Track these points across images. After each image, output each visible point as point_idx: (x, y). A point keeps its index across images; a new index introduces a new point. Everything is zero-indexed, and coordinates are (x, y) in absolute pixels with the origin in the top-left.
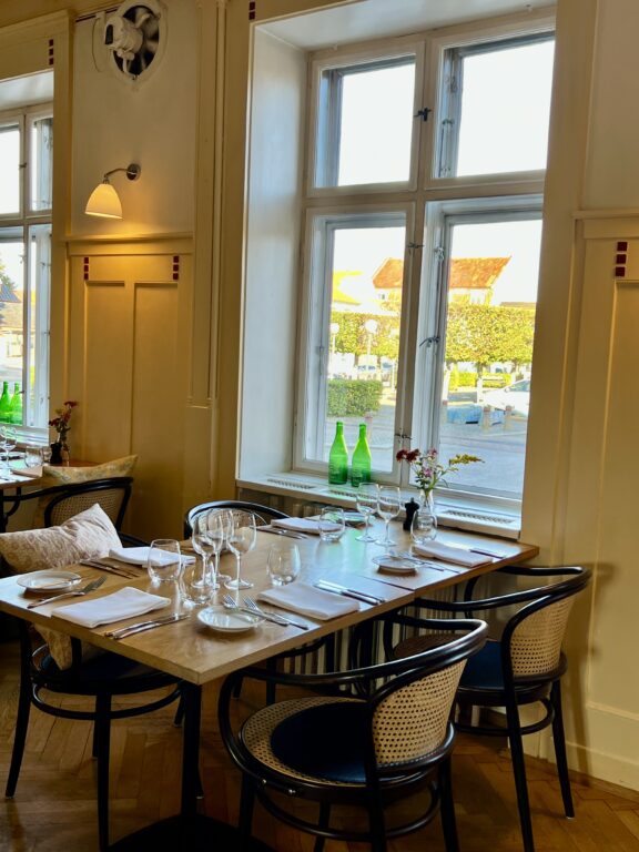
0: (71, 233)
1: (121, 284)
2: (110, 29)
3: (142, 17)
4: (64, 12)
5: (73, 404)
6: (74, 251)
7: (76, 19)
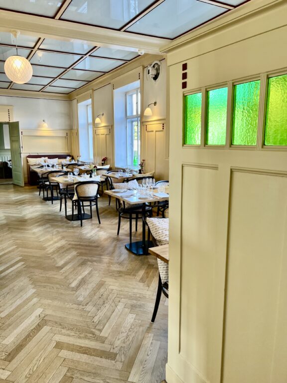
0: (143, 120)
1: (153, 131)
2: (149, 70)
3: (156, 66)
4: (141, 67)
5: (144, 160)
6: (144, 124)
7: (144, 68)
